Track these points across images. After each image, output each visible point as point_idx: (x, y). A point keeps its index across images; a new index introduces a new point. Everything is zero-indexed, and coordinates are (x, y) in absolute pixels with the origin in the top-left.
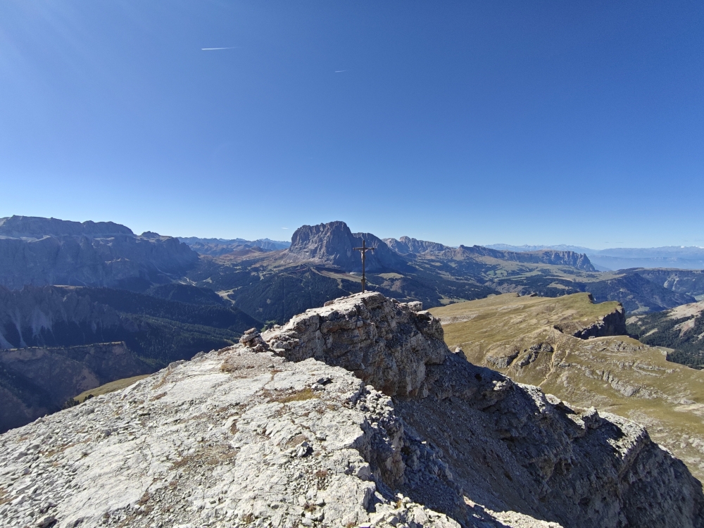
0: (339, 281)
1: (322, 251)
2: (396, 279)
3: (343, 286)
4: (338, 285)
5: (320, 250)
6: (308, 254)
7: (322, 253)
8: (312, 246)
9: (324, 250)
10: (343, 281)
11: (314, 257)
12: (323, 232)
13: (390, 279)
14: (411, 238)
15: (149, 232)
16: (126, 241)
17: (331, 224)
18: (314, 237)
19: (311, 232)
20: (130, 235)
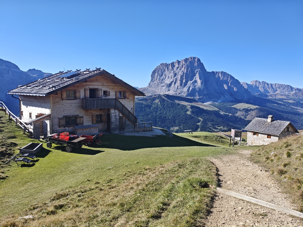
0: (189, 107)
1: (176, 85)
2: (251, 110)
3: (192, 112)
4: (187, 110)
5: (175, 83)
6: (164, 88)
7: (176, 87)
8: (168, 81)
9: (178, 82)
10: (192, 107)
11: (169, 90)
12: (178, 68)
13: (243, 109)
14: (261, 81)
15: (34, 69)
16: (8, 73)
17: (186, 60)
18: (170, 73)
19: (168, 68)
20: (17, 70)
